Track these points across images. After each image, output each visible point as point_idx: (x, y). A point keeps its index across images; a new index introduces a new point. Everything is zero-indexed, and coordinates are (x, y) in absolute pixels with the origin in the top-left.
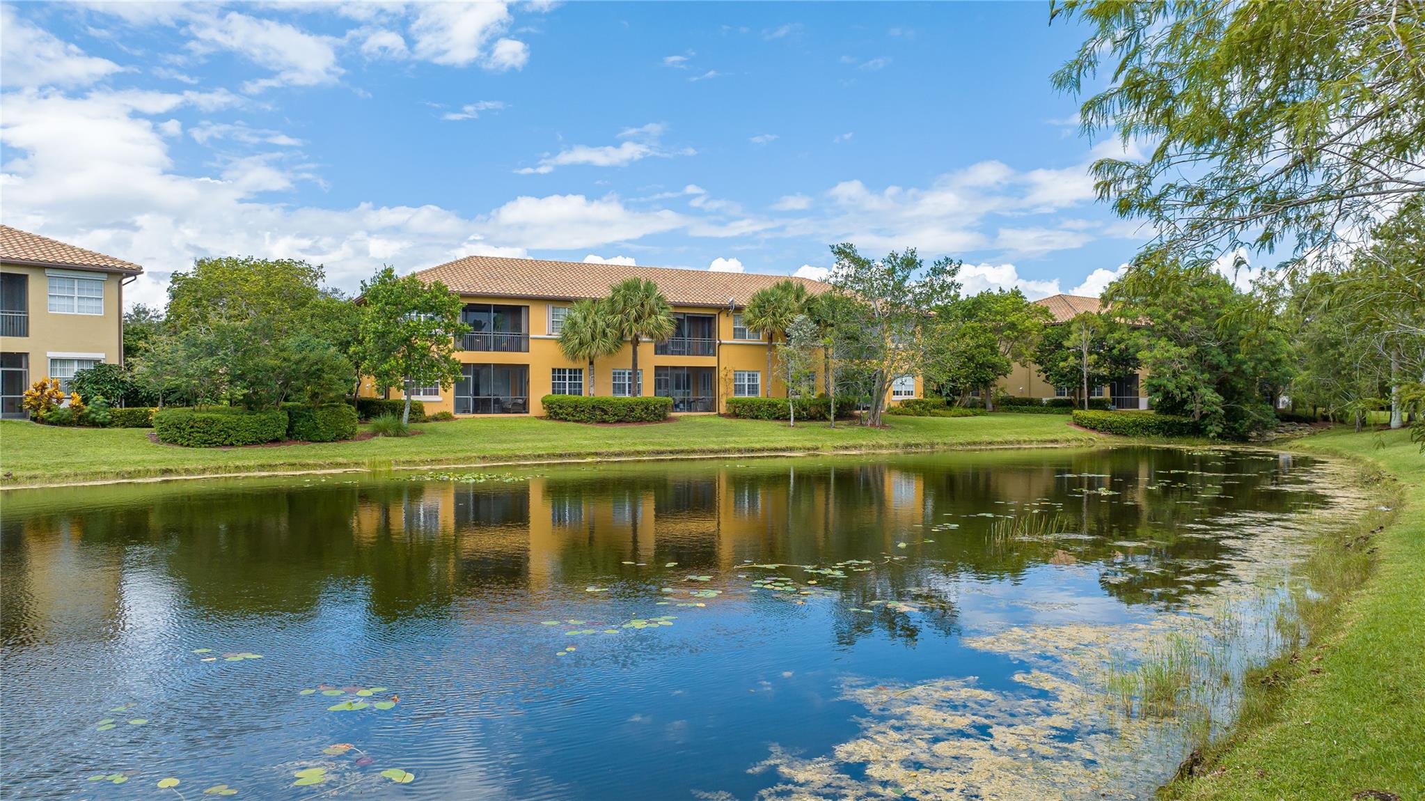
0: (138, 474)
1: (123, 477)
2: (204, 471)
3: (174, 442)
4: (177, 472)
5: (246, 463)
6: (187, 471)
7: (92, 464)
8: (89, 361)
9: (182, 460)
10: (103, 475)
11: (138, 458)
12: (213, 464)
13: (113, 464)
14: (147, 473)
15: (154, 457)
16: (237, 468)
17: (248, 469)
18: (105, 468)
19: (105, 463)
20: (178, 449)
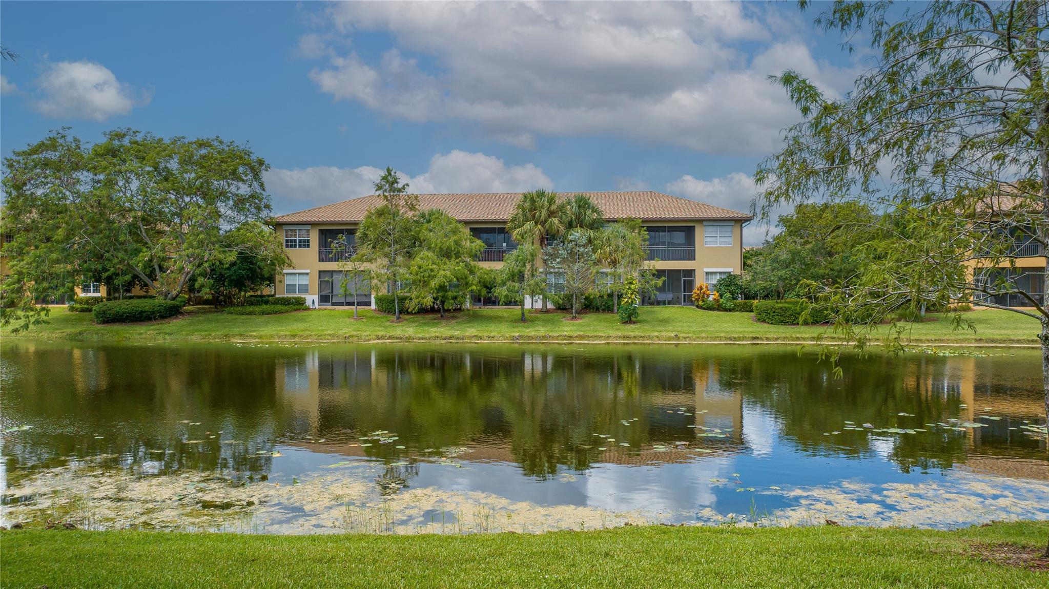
0: (739, 339)
1: (731, 340)
2: (777, 339)
3: (764, 321)
4: (762, 339)
5: (804, 335)
6: (767, 339)
7: (717, 332)
8: (724, 273)
9: (766, 332)
10: (720, 338)
11: (741, 330)
12: (784, 335)
13: (728, 332)
14: (744, 338)
15: (750, 329)
16: (798, 339)
17: (804, 339)
18: (722, 335)
19: (723, 332)
20: (766, 325)
